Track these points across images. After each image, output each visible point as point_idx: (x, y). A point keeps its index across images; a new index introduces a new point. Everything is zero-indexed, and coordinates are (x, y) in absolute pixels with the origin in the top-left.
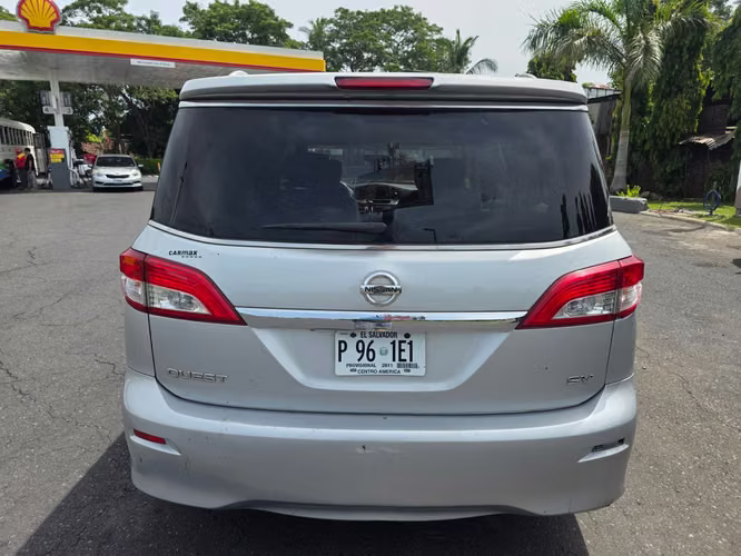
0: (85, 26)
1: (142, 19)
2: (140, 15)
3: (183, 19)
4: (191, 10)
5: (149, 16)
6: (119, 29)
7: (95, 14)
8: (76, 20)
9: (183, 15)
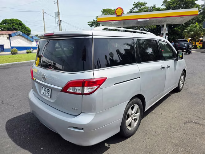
0: (136, 12)
1: (151, 7)
2: (151, 6)
3: (163, 5)
4: (165, 2)
5: (153, 6)
6: (145, 11)
7: (139, 8)
8: (134, 11)
9: (163, 4)
